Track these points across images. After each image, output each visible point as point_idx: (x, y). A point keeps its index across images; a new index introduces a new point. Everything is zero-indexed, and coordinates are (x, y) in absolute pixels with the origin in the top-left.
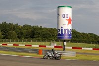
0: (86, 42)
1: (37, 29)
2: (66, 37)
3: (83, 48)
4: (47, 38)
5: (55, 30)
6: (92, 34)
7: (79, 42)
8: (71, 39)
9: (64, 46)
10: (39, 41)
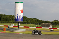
0: (32, 23)
1: (3, 16)
2: (20, 21)
3: (30, 27)
4: (8, 21)
5: (13, 16)
6: (35, 19)
7: (28, 23)
8: (22, 22)
9: (19, 25)
10: (4, 23)
